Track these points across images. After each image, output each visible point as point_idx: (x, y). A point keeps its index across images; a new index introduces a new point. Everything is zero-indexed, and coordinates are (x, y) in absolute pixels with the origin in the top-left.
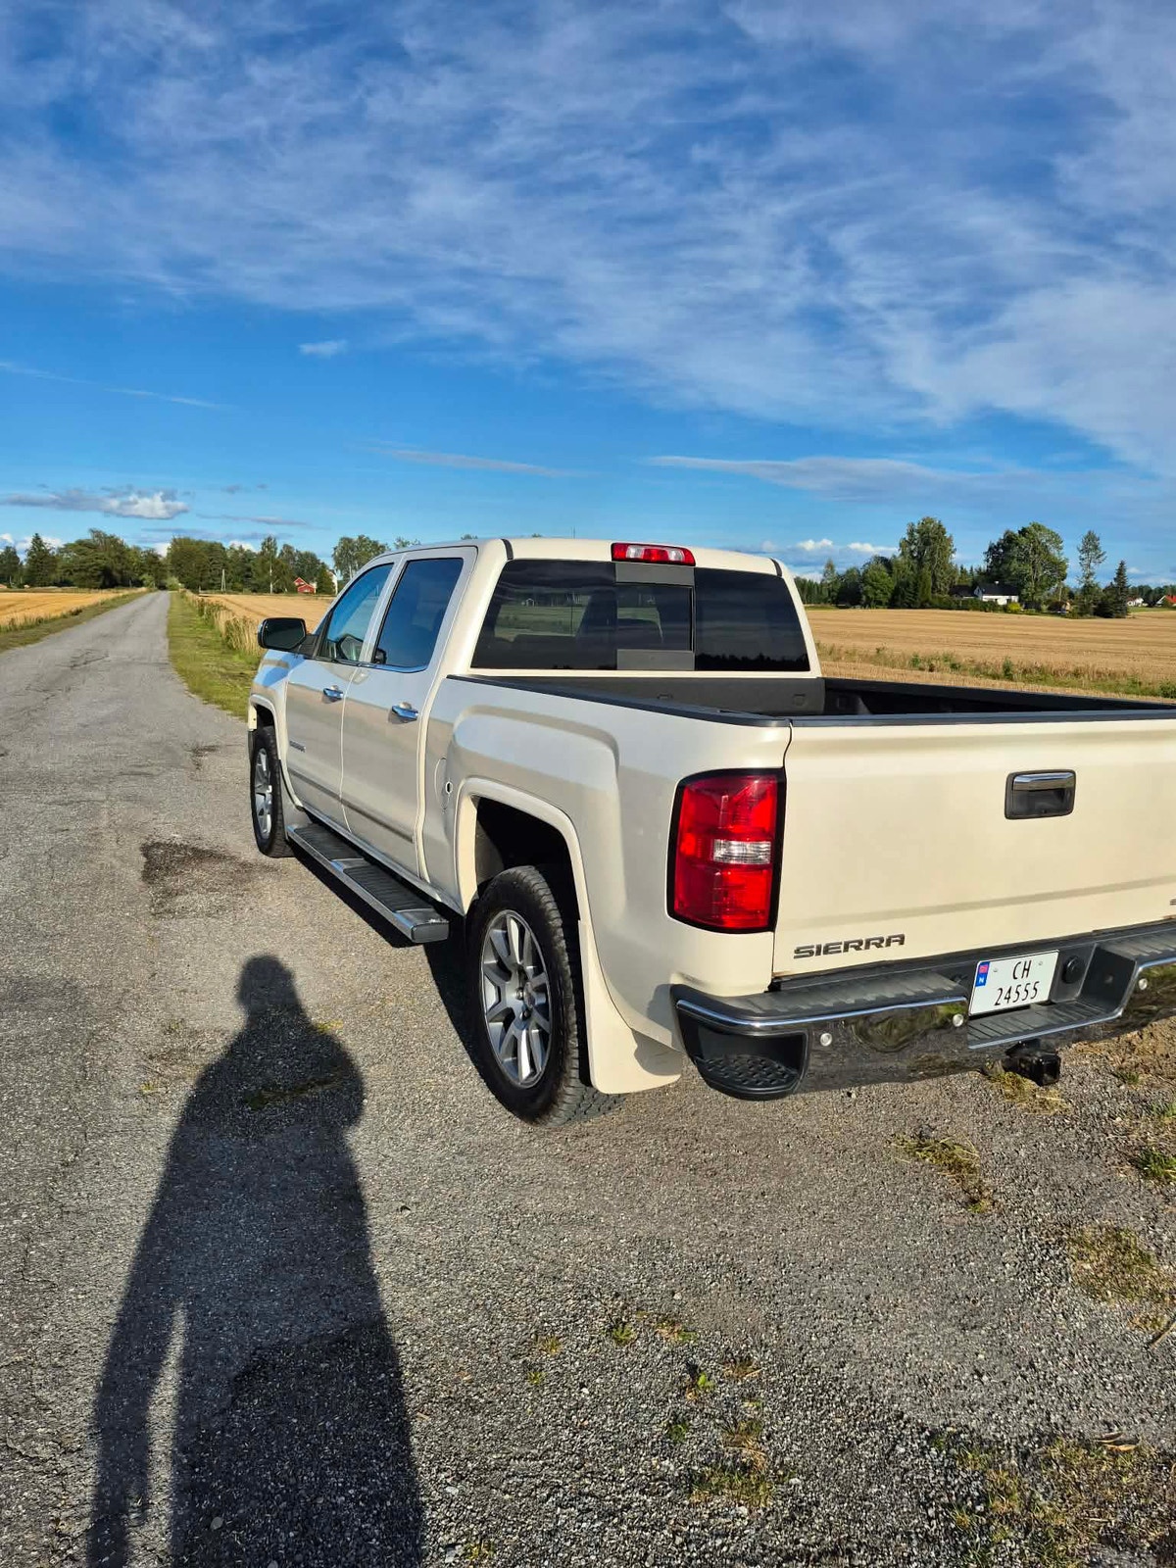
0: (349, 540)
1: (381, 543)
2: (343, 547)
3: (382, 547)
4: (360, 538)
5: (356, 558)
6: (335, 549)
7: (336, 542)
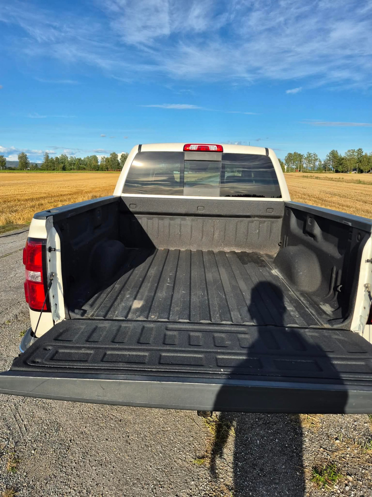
0: (291, 154)
1: (301, 154)
2: (289, 157)
3: (302, 155)
4: (295, 153)
5: (292, 160)
6: (286, 157)
7: (286, 155)
